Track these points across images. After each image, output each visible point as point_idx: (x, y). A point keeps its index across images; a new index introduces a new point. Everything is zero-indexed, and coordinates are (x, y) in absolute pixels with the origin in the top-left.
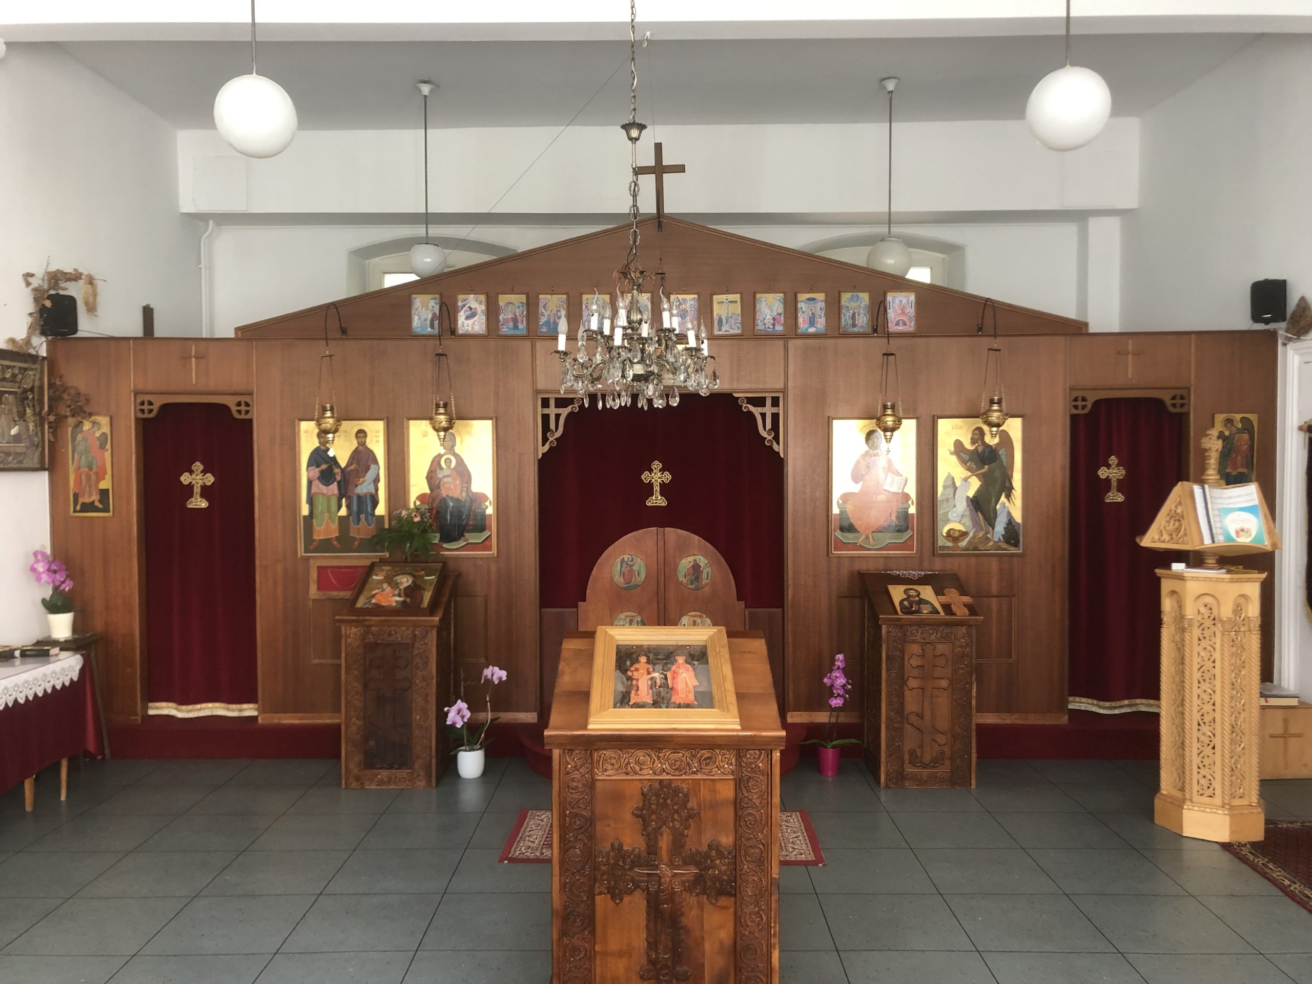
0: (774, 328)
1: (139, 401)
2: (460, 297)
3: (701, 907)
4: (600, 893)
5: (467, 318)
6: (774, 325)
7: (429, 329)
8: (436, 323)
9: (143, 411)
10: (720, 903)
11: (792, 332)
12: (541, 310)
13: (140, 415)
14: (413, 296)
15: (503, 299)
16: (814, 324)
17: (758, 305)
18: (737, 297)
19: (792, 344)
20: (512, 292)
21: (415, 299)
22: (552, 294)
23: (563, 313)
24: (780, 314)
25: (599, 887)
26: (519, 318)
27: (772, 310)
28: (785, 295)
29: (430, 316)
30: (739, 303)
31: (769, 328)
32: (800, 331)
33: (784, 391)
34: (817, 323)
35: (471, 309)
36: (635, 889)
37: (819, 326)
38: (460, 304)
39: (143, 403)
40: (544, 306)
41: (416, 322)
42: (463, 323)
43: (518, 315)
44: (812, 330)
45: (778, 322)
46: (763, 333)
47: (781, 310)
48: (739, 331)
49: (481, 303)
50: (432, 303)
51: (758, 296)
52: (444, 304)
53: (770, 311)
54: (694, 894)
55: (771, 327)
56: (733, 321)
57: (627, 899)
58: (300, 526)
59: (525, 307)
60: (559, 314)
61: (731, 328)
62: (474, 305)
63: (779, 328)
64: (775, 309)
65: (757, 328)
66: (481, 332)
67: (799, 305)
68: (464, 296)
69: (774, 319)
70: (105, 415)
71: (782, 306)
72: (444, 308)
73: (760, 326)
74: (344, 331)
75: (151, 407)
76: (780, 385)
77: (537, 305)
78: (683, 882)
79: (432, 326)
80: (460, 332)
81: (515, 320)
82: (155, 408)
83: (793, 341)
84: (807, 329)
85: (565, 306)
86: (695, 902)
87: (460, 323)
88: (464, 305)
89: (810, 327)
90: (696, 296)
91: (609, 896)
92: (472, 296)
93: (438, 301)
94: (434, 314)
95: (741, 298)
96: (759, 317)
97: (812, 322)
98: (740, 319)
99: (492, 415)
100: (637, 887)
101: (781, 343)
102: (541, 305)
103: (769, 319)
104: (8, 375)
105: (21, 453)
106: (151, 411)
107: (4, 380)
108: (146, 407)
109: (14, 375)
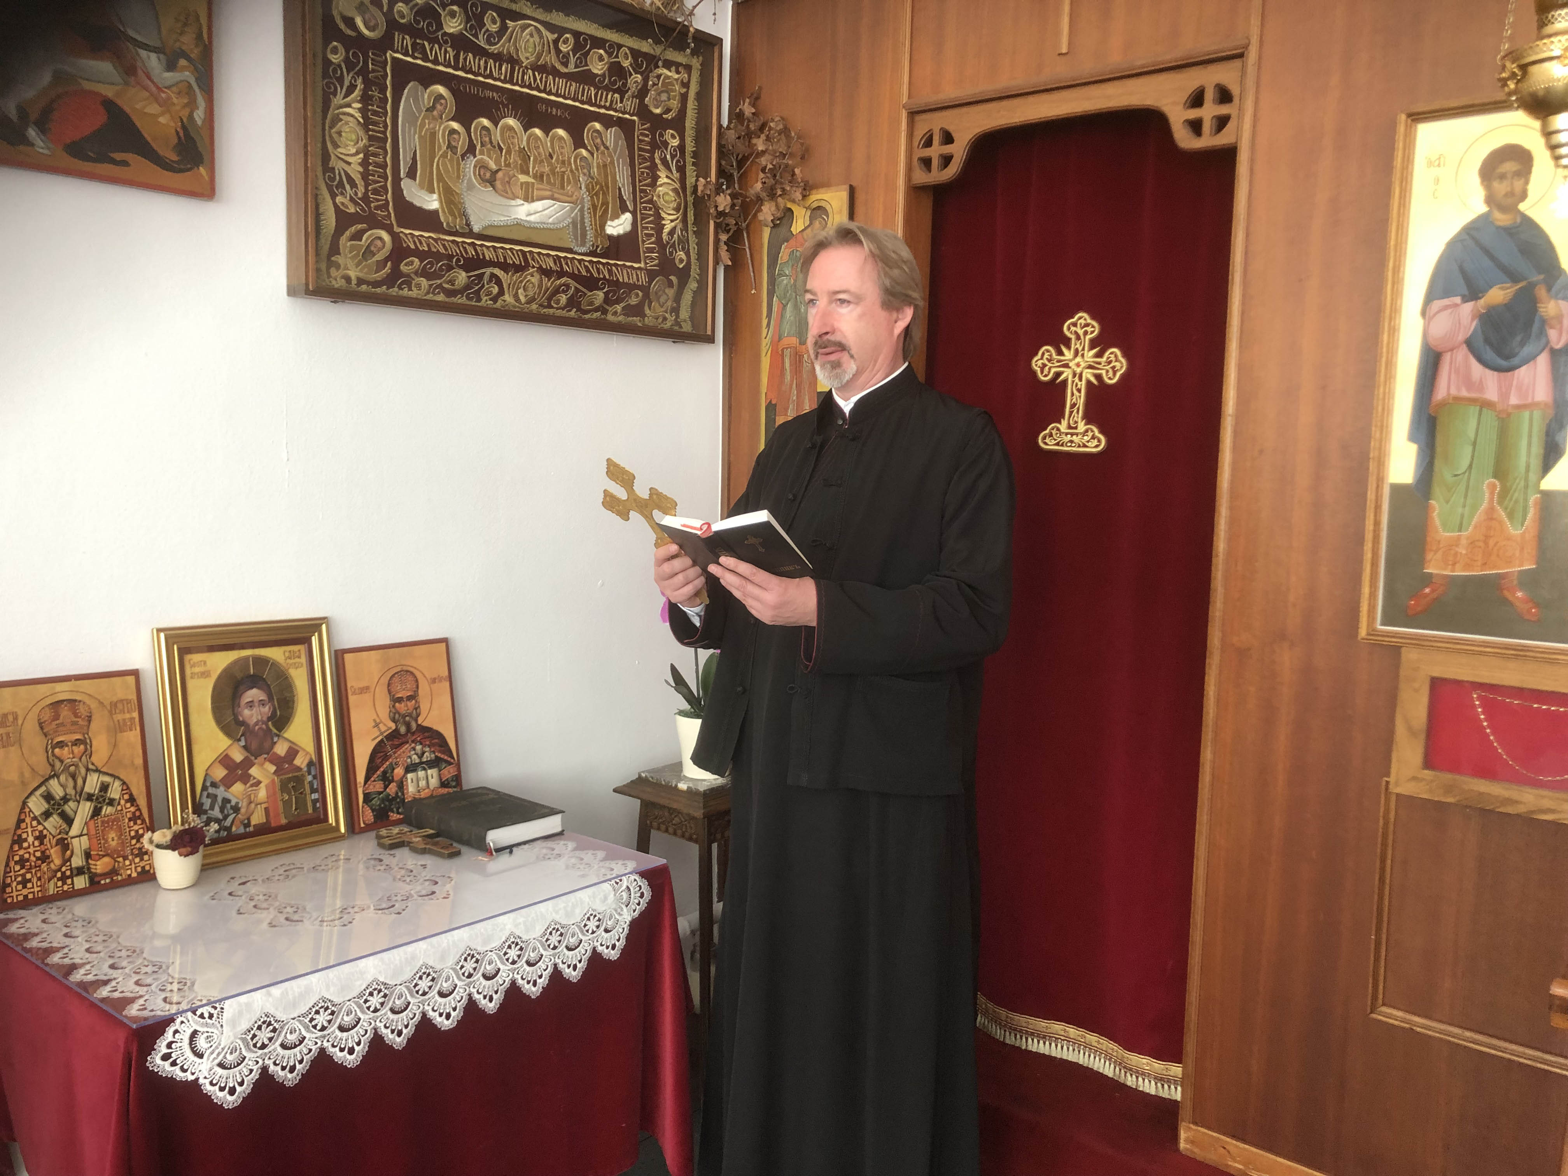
1: (920, 132)
9: (927, 163)
13: (921, 177)
39: (928, 140)
58: (1377, 523)
70: (837, 186)
75: (947, 149)
82: (959, 150)
104: (598, 68)
105: (635, 287)
106: (947, 160)
107: (585, 78)
108: (936, 151)
109: (616, 70)
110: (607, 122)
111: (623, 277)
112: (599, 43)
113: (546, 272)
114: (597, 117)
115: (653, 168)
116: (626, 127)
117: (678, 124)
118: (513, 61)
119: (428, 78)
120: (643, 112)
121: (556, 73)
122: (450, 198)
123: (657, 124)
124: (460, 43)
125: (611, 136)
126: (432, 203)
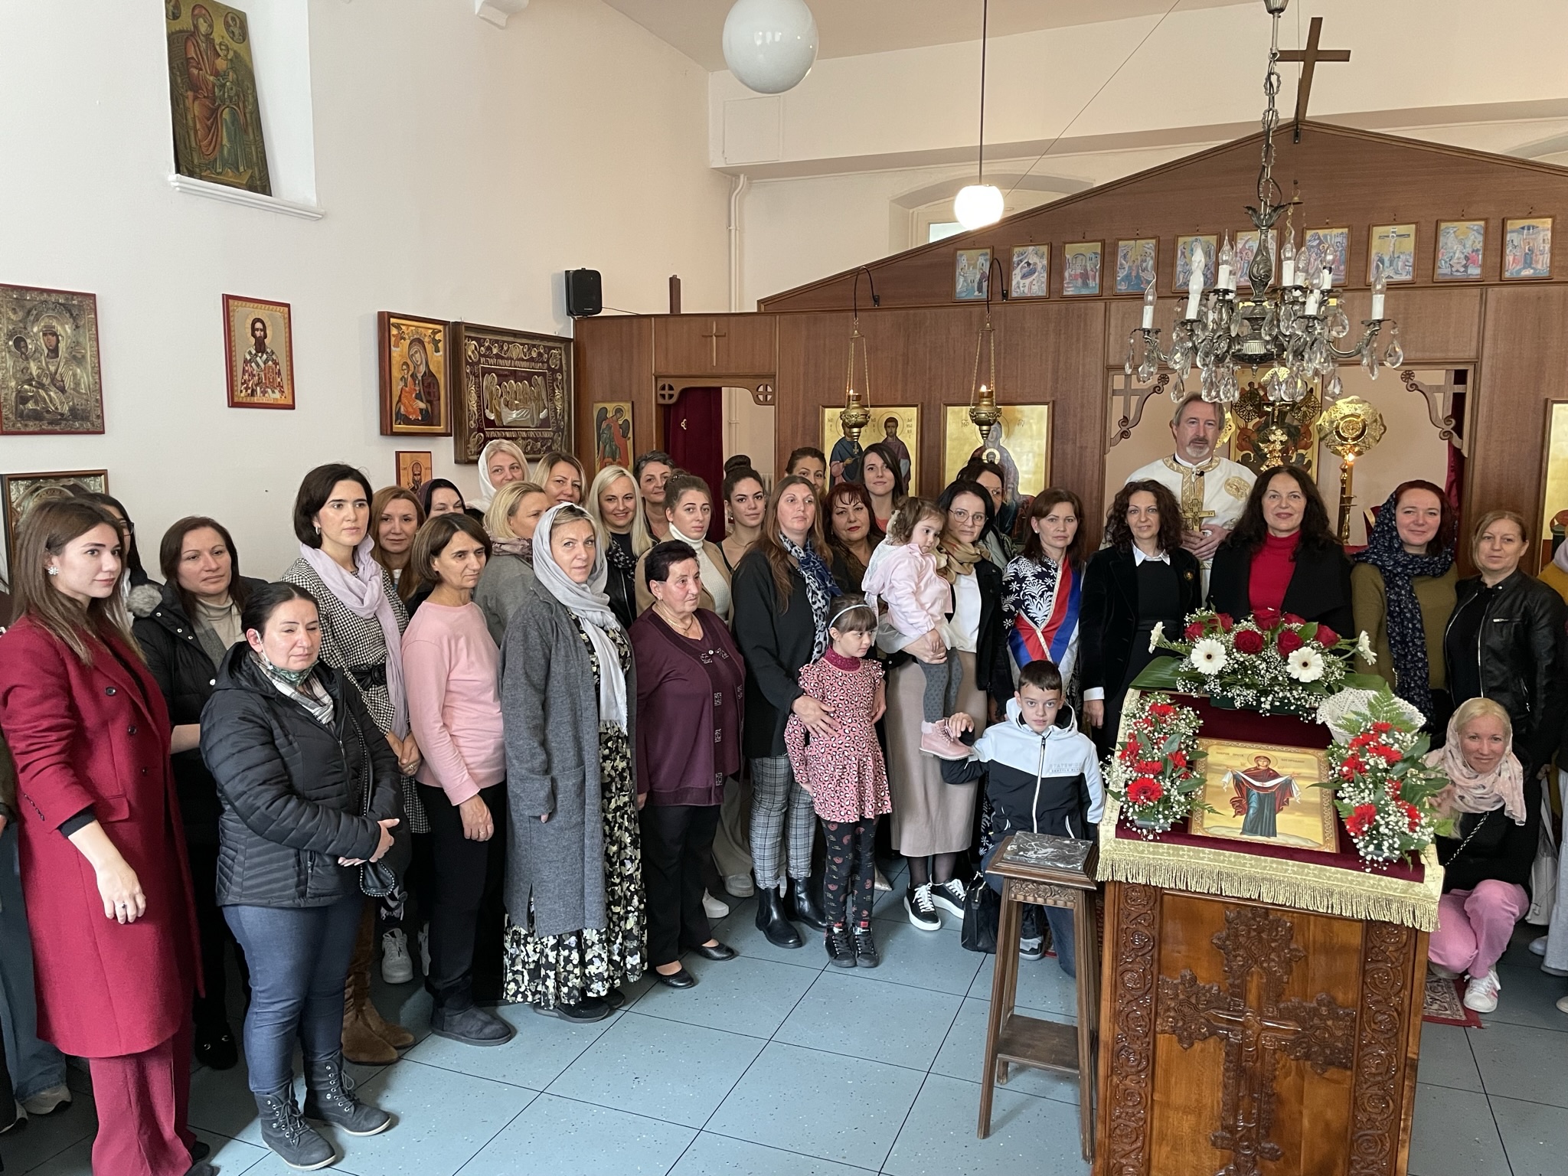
0: (1466, 271)
1: (660, 385)
2: (1017, 250)
3: (1301, 1075)
4: (1163, 1032)
5: (1024, 277)
6: (1466, 266)
7: (976, 293)
8: (985, 284)
9: (663, 396)
10: (1327, 1075)
11: (1495, 275)
12: (1120, 260)
13: (661, 401)
14: (959, 252)
15: (1070, 250)
16: (1531, 263)
17: (1442, 240)
18: (1410, 229)
19: (1492, 293)
20: (1084, 240)
21: (961, 255)
22: (1136, 239)
23: (1151, 263)
24: (1478, 250)
25: (1161, 1024)
26: (1091, 273)
27: (1464, 246)
28: (1486, 223)
29: (978, 276)
30: (1413, 237)
31: (1457, 271)
32: (1507, 275)
33: (1476, 363)
34: (1537, 262)
35: (1029, 264)
36: (1211, 1035)
37: (1539, 267)
38: (1015, 259)
39: (663, 388)
40: (1125, 256)
41: (960, 284)
42: (1018, 283)
43: (1089, 269)
44: (1527, 273)
45: (1474, 263)
46: (1448, 278)
47: (1479, 246)
48: (1409, 278)
49: (1042, 257)
50: (981, 260)
51: (1443, 225)
52: (995, 261)
53: (1460, 247)
54: (1292, 1057)
55: (1462, 269)
56: (1400, 264)
57: (1198, 1046)
59: (1099, 257)
60: (1144, 265)
61: (1397, 273)
62: (1033, 259)
63: (1475, 272)
64: (1469, 243)
65: (1440, 271)
66: (1041, 294)
67: (1509, 237)
68: (1021, 249)
69: (1467, 258)
70: (626, 401)
71: (1481, 238)
72: (996, 265)
73: (1443, 270)
74: (876, 300)
75: (671, 392)
76: (1470, 353)
77: (1115, 254)
78: (1279, 1040)
79: (980, 290)
80: (1014, 295)
81: (1085, 276)
82: (676, 393)
83: (1496, 289)
84: (1520, 271)
85: (1153, 254)
86: (1294, 1068)
87: (1014, 283)
88: (1021, 261)
89: (1524, 268)
90: (1346, 230)
91: (1175, 1038)
92: (1031, 248)
93: (988, 257)
94: (983, 274)
95: (1417, 230)
96: (1443, 256)
97: (1528, 260)
98: (1411, 260)
99: (1048, 399)
100: (1213, 1033)
101: (1476, 291)
102: (1120, 254)
103: (1459, 259)
104: (534, 355)
105: (548, 439)
106: (671, 396)
107: (532, 360)
108: (667, 392)
109: (540, 354)
110: (539, 374)
111: (546, 435)
112: (534, 346)
113: (523, 439)
114: (535, 373)
115: (554, 390)
116: (543, 375)
117: (560, 370)
118: (512, 359)
119: (489, 371)
120: (549, 369)
121: (523, 360)
122: (499, 415)
123: (554, 371)
124: (498, 356)
125: (540, 379)
126: (492, 417)
